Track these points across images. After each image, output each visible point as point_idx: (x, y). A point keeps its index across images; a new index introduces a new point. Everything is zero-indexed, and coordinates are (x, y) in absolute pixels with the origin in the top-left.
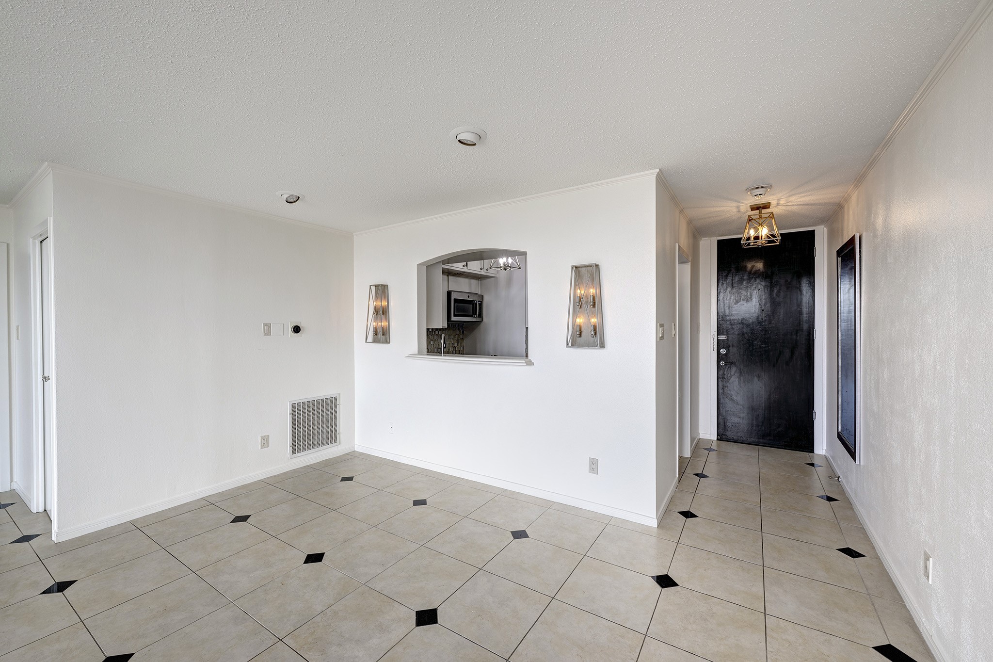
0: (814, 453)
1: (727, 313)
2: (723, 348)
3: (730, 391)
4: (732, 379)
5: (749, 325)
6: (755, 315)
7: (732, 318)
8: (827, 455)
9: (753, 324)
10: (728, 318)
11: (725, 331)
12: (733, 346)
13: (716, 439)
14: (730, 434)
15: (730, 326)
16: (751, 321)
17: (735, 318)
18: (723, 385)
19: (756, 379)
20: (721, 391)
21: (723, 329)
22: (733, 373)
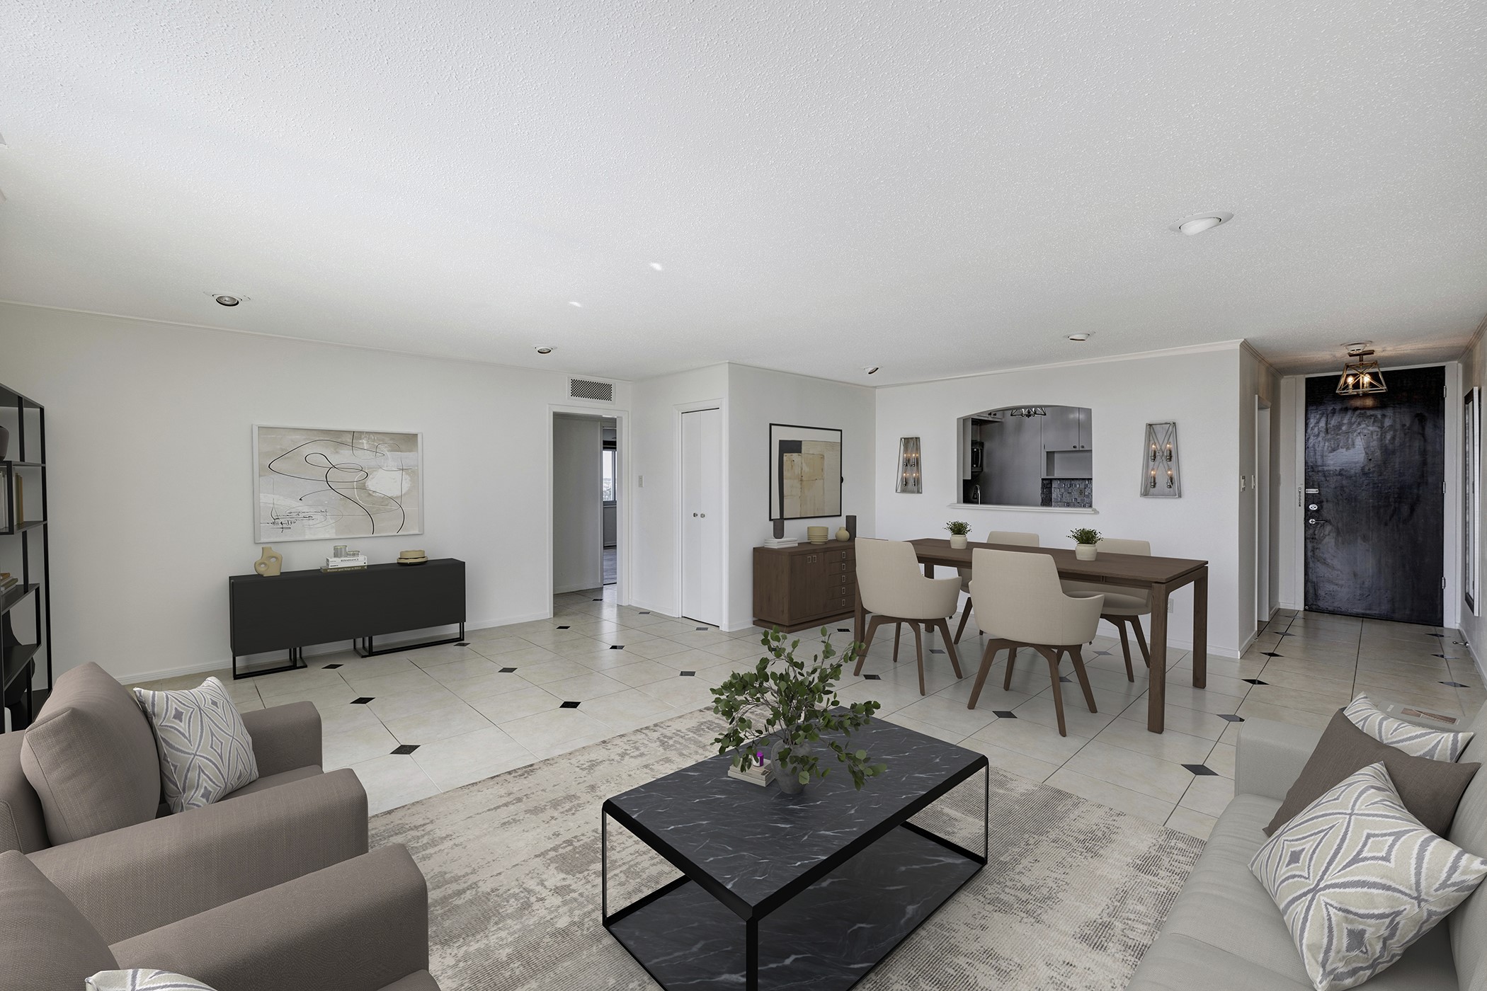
0: (1442, 626)
1: (1319, 462)
2: (1313, 503)
3: (1323, 553)
4: (1327, 539)
5: (1351, 477)
6: (1359, 465)
7: (1326, 468)
8: (1461, 629)
9: (1355, 476)
10: (1320, 468)
11: (1316, 483)
12: (1327, 501)
13: (1302, 609)
14: (1322, 604)
15: (1323, 479)
16: (1353, 472)
17: (1331, 468)
18: (1313, 547)
19: (1359, 541)
20: (1310, 554)
21: (1313, 481)
22: (1327, 533)
